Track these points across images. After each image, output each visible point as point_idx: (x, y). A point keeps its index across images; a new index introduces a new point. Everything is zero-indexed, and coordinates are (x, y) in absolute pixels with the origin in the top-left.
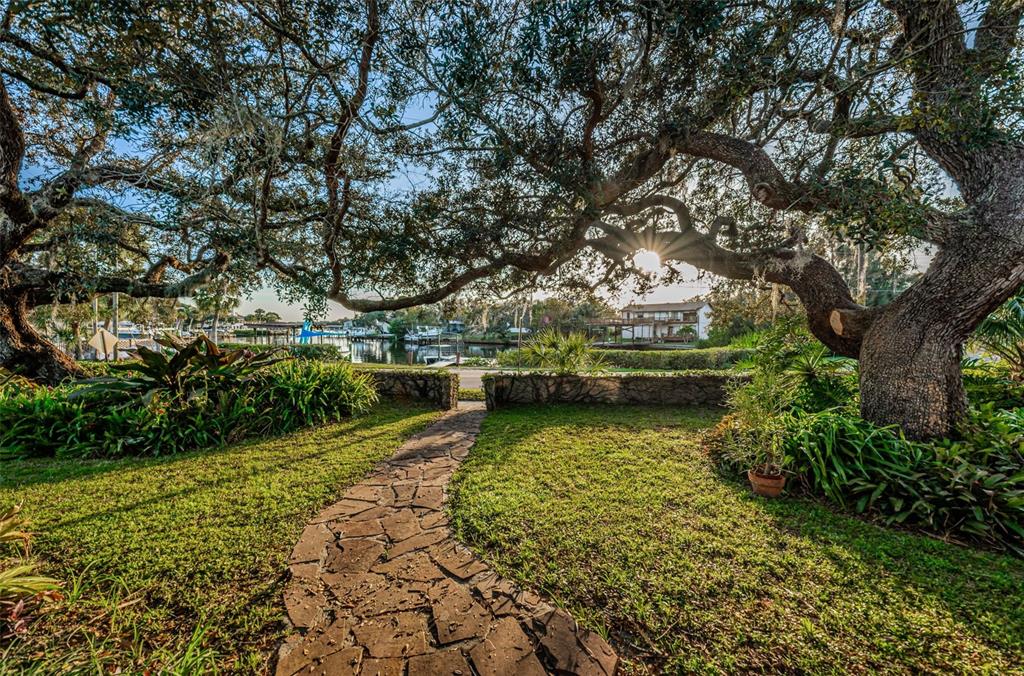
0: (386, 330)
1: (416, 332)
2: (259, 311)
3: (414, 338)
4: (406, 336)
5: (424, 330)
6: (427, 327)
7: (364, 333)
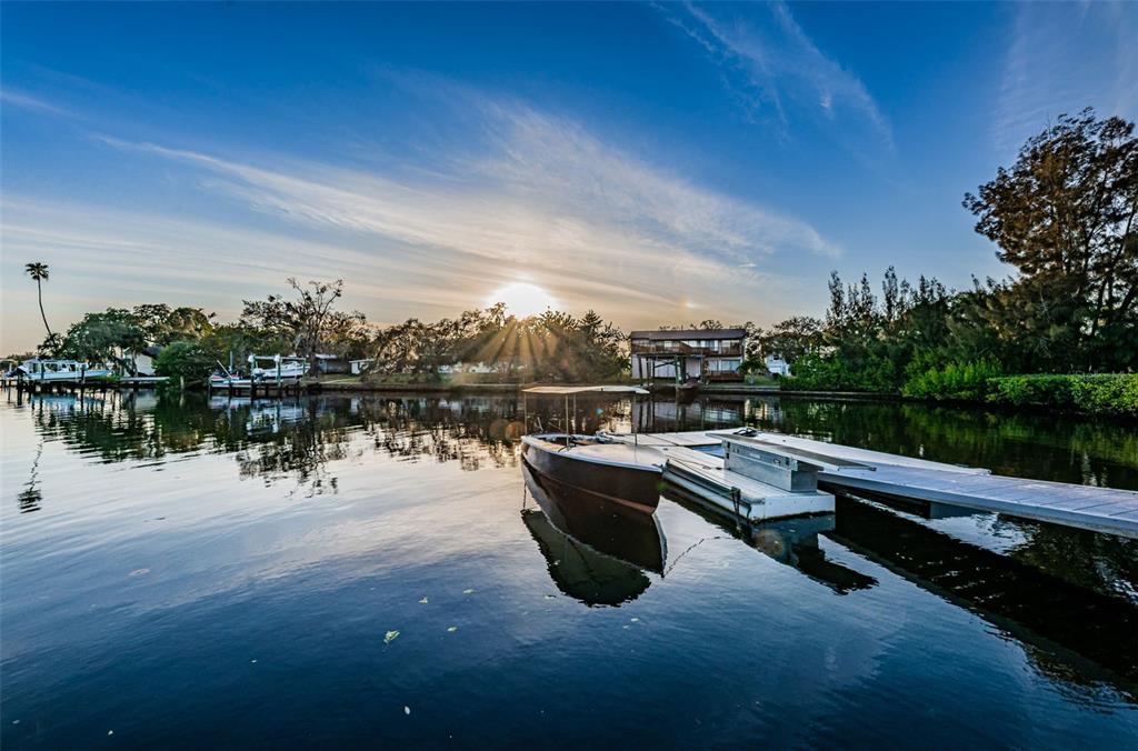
3: (237, 381)
4: (213, 377)
5: (267, 365)
6: (277, 358)
7: (77, 374)
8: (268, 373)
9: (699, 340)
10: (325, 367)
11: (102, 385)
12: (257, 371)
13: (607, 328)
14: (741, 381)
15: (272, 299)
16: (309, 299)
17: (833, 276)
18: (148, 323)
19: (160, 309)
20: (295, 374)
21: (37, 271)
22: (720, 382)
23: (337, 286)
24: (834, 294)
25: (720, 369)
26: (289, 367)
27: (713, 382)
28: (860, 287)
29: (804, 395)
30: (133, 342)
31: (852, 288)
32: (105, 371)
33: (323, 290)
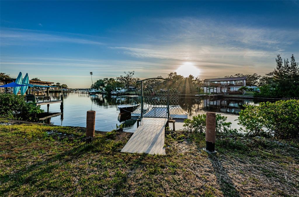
0: (104, 90)
1: (116, 90)
2: (58, 83)
3: (115, 93)
4: (112, 92)
5: (119, 89)
6: (120, 88)
7: (95, 91)
8: (119, 91)
9: (227, 81)
10: (132, 89)
11: (98, 93)
12: (117, 91)
13: (196, 79)
14: (241, 94)
15: (121, 76)
16: (128, 75)
17: (278, 56)
18: (105, 82)
19: (107, 79)
20: (124, 91)
21: (91, 73)
22: (233, 94)
23: (133, 72)
24: (278, 63)
25: (235, 90)
26: (123, 90)
27: (230, 94)
28: (290, 60)
29: (263, 99)
30: (103, 85)
31: (286, 60)
32: (99, 90)
33: (131, 73)
